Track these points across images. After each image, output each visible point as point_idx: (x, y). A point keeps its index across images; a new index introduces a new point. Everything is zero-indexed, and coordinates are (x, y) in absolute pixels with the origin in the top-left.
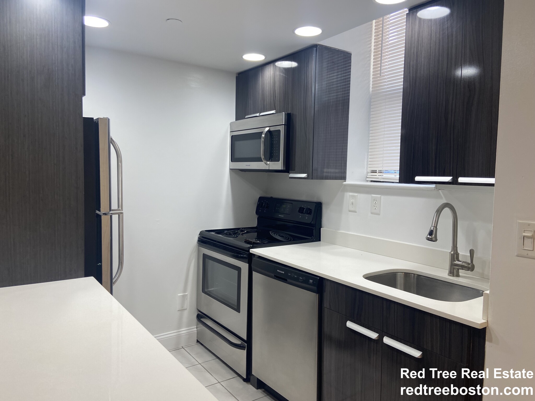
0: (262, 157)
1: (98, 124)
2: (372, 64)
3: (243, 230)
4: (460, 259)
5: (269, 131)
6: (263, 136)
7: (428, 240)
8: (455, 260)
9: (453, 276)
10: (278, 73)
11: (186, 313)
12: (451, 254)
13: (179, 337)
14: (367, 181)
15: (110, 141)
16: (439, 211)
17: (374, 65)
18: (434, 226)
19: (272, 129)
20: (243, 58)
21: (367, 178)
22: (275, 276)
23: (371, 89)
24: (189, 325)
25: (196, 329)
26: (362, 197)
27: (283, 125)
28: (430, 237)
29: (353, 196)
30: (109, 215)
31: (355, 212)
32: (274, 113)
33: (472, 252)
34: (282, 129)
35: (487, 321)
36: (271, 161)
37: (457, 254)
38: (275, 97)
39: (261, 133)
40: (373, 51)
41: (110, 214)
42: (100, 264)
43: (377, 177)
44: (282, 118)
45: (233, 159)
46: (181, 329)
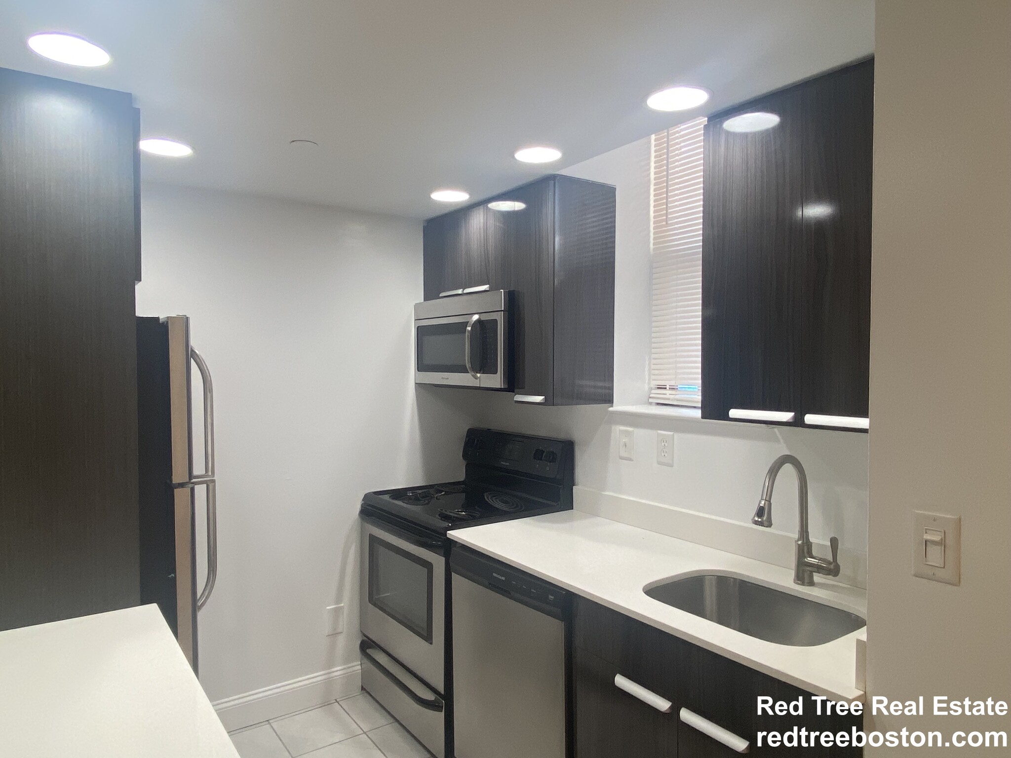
0: (468, 365)
1: (168, 327)
2: (652, 203)
3: (440, 488)
4: (814, 553)
5: (479, 321)
6: (469, 328)
7: (756, 524)
8: (806, 555)
9: (803, 584)
10: (491, 222)
11: (341, 641)
12: (797, 545)
13: (329, 683)
14: (651, 404)
15: (190, 354)
16: (774, 472)
17: (655, 206)
18: (766, 498)
19: (485, 317)
20: (430, 197)
21: (650, 398)
22: (490, 584)
23: (652, 246)
24: (347, 660)
25: (359, 667)
26: (641, 434)
27: (502, 311)
28: (760, 520)
29: (627, 433)
30: (188, 487)
31: (630, 460)
32: (487, 289)
33: (834, 542)
34: (500, 318)
35: (865, 693)
36: (483, 373)
37: (808, 545)
38: (489, 261)
39: (465, 324)
40: (653, 182)
41: (191, 486)
42: (173, 575)
43: (667, 396)
44: (499, 299)
45: (421, 367)
46: (334, 668)
